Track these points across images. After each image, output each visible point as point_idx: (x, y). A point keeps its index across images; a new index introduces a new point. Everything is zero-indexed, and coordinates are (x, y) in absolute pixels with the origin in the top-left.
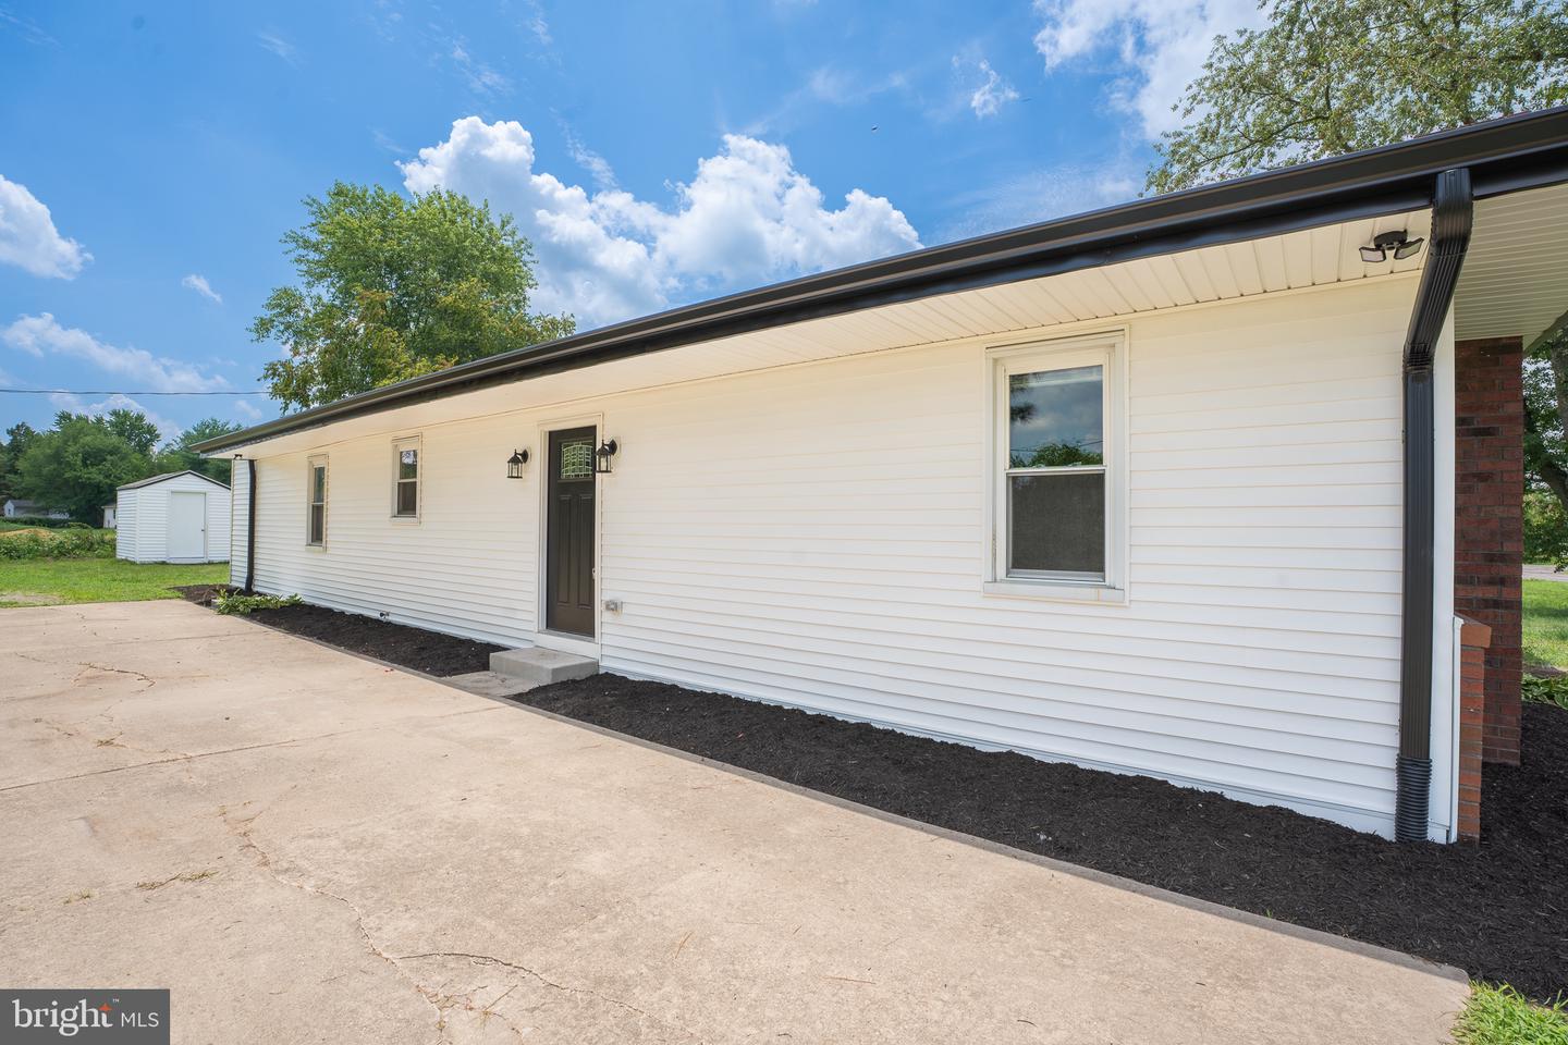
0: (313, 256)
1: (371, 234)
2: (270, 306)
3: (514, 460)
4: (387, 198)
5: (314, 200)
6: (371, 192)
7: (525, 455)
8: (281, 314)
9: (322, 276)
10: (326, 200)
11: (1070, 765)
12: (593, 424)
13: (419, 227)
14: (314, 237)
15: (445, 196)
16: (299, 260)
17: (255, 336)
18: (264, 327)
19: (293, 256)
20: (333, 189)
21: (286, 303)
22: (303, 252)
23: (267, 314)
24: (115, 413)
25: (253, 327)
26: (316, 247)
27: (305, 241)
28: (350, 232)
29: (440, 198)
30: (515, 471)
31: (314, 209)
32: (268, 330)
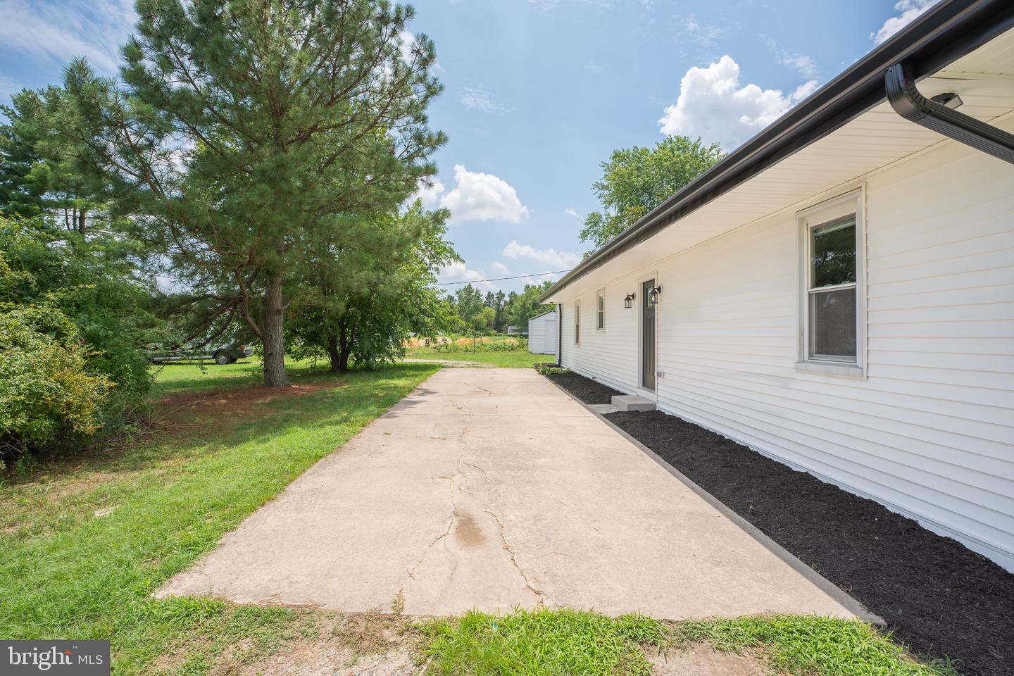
0: (606, 192)
1: (632, 174)
2: (587, 224)
3: (628, 299)
4: (640, 151)
5: (605, 163)
6: (631, 151)
7: (633, 296)
8: (592, 227)
9: (611, 202)
10: (610, 162)
11: (834, 486)
12: (653, 278)
13: (659, 163)
14: (606, 183)
15: (675, 140)
16: (600, 197)
17: (581, 240)
18: (584, 235)
19: (597, 195)
20: (612, 154)
21: (594, 220)
22: (602, 192)
23: (585, 228)
24: (545, 283)
25: (580, 236)
26: (607, 188)
27: (602, 186)
28: (622, 177)
29: (671, 142)
30: (627, 304)
31: (606, 168)
32: (586, 236)
